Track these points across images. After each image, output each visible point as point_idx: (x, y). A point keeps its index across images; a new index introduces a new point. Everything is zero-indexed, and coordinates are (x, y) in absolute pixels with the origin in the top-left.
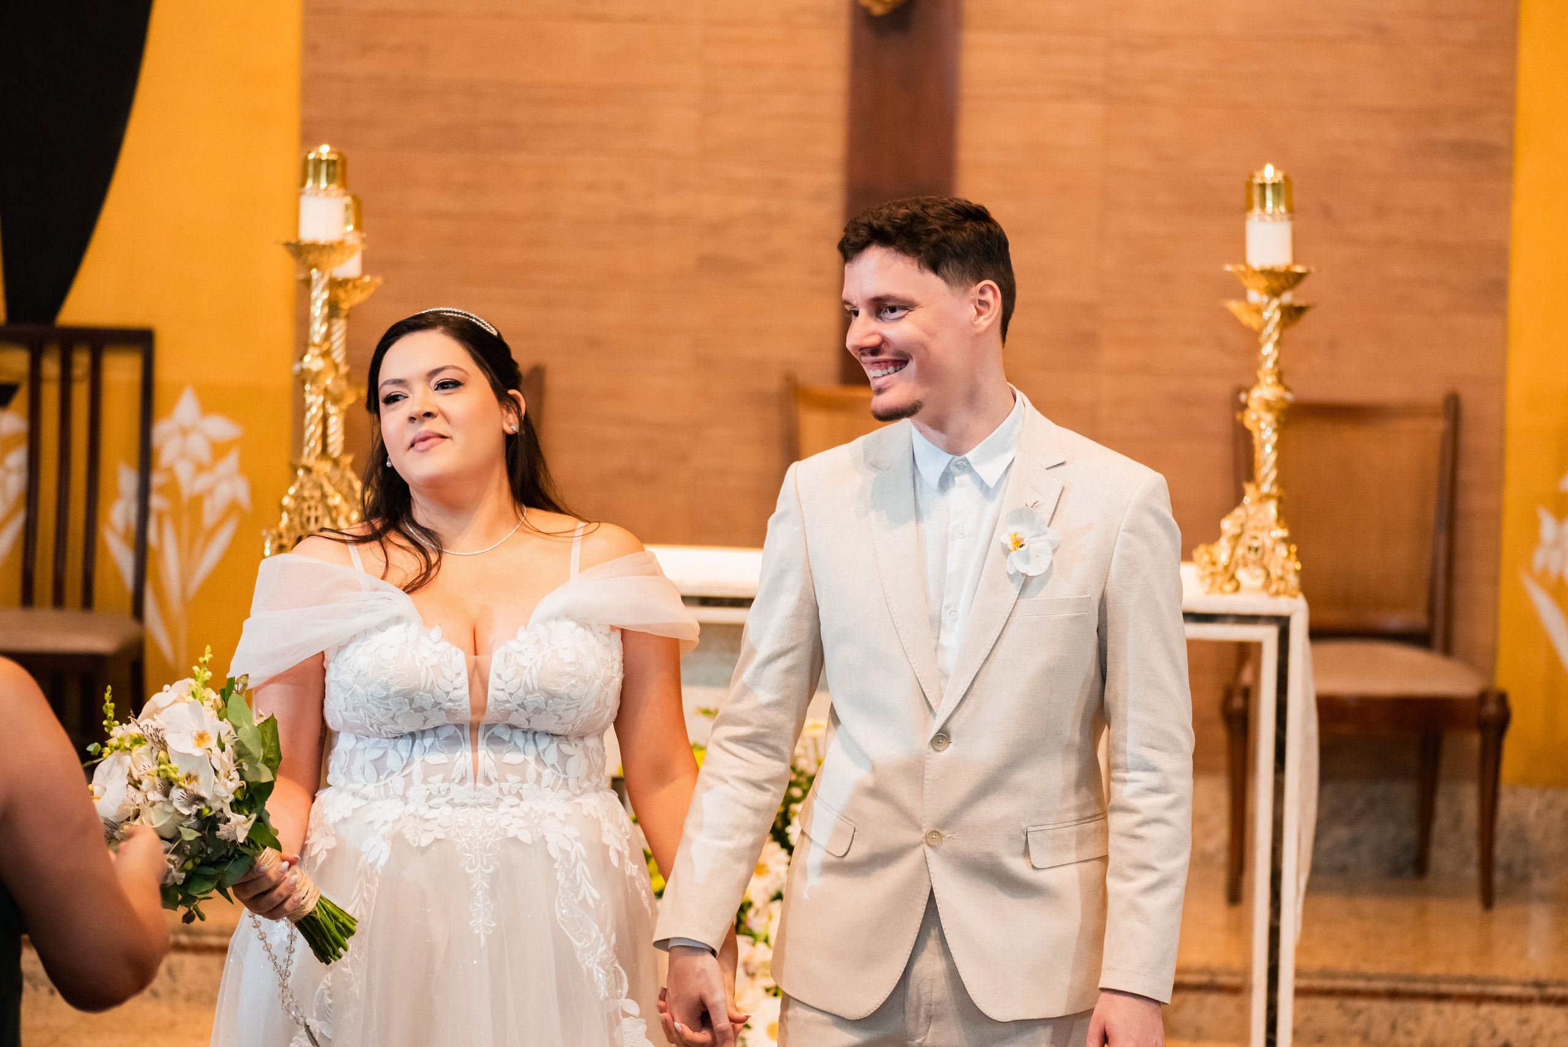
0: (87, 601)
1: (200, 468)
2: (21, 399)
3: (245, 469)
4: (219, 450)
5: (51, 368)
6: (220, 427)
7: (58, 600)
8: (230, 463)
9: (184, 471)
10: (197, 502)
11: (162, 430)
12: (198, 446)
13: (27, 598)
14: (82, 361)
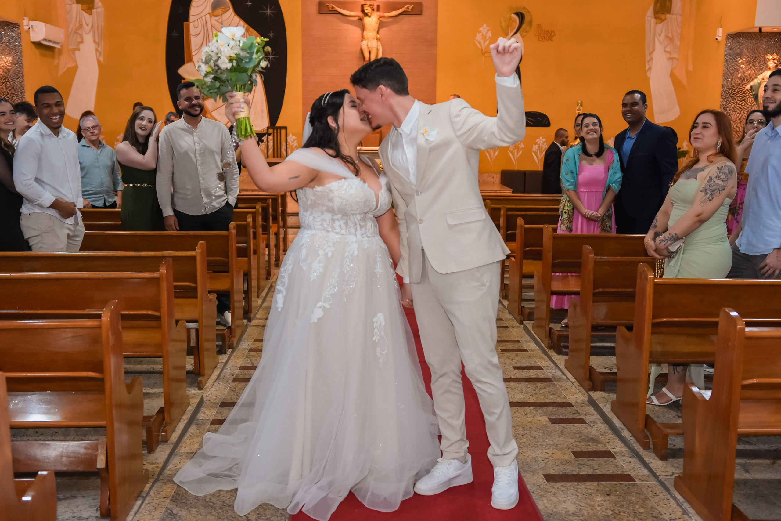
0: (281, 157)
1: (292, 142)
2: (272, 135)
3: (297, 142)
4: (294, 140)
5: (275, 131)
6: (294, 137)
7: (277, 157)
8: (296, 141)
9: (290, 142)
10: (292, 146)
11: (288, 138)
12: (292, 139)
13: (274, 157)
14: (279, 130)
